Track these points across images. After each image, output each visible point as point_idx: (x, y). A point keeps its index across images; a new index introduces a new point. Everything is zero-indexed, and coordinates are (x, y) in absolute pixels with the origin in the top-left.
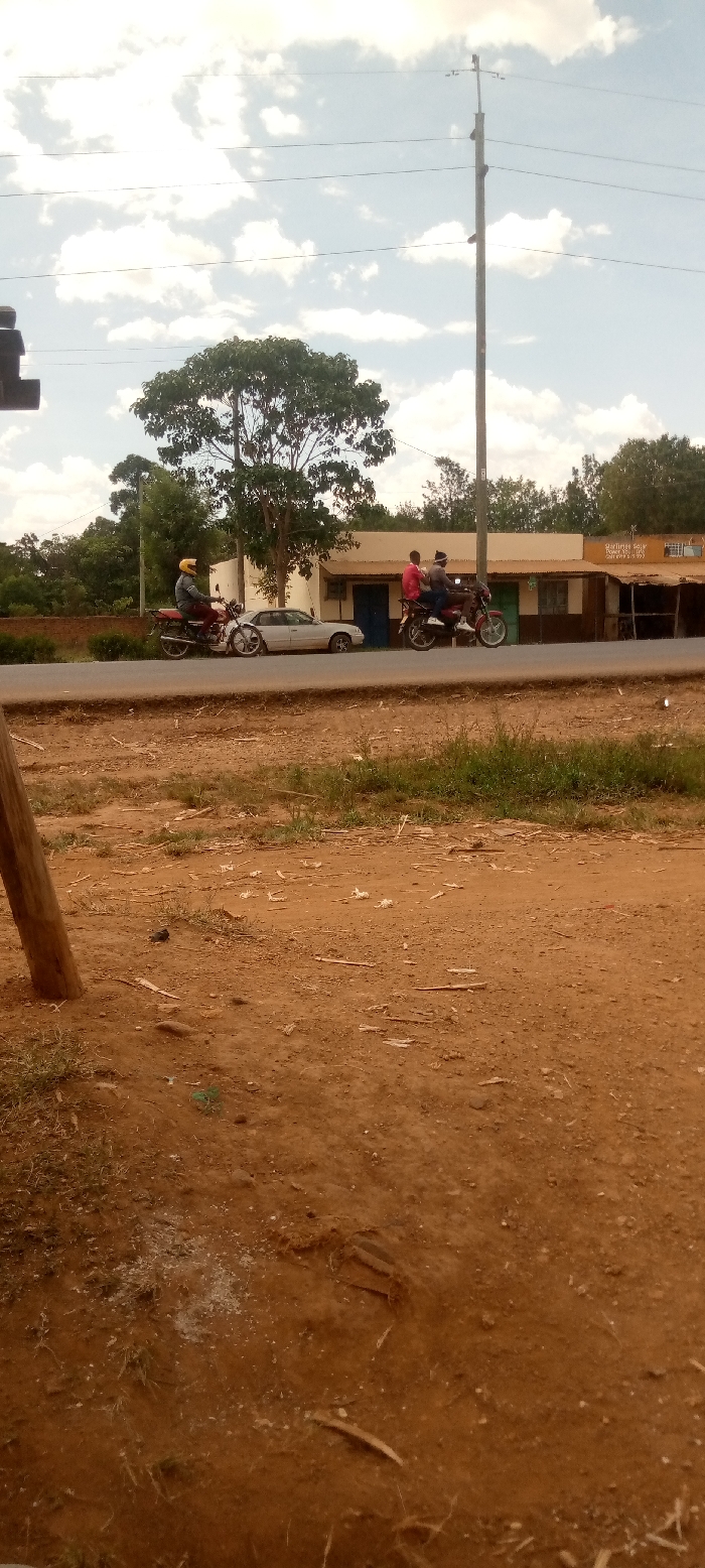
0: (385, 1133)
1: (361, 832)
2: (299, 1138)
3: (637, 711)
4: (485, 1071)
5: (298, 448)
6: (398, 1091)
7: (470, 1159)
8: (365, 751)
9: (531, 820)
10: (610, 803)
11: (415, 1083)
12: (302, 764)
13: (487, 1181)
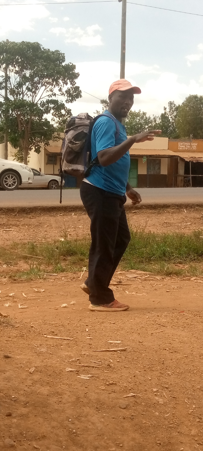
0: (79, 420)
1: (63, 275)
2: (37, 423)
3: (192, 220)
4: (126, 390)
5: (35, 92)
6: (85, 400)
7: (120, 432)
8: (66, 236)
9: (144, 271)
10: (180, 263)
11: (93, 396)
12: (35, 242)
13: (128, 443)
